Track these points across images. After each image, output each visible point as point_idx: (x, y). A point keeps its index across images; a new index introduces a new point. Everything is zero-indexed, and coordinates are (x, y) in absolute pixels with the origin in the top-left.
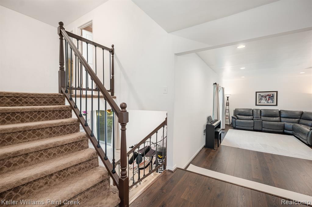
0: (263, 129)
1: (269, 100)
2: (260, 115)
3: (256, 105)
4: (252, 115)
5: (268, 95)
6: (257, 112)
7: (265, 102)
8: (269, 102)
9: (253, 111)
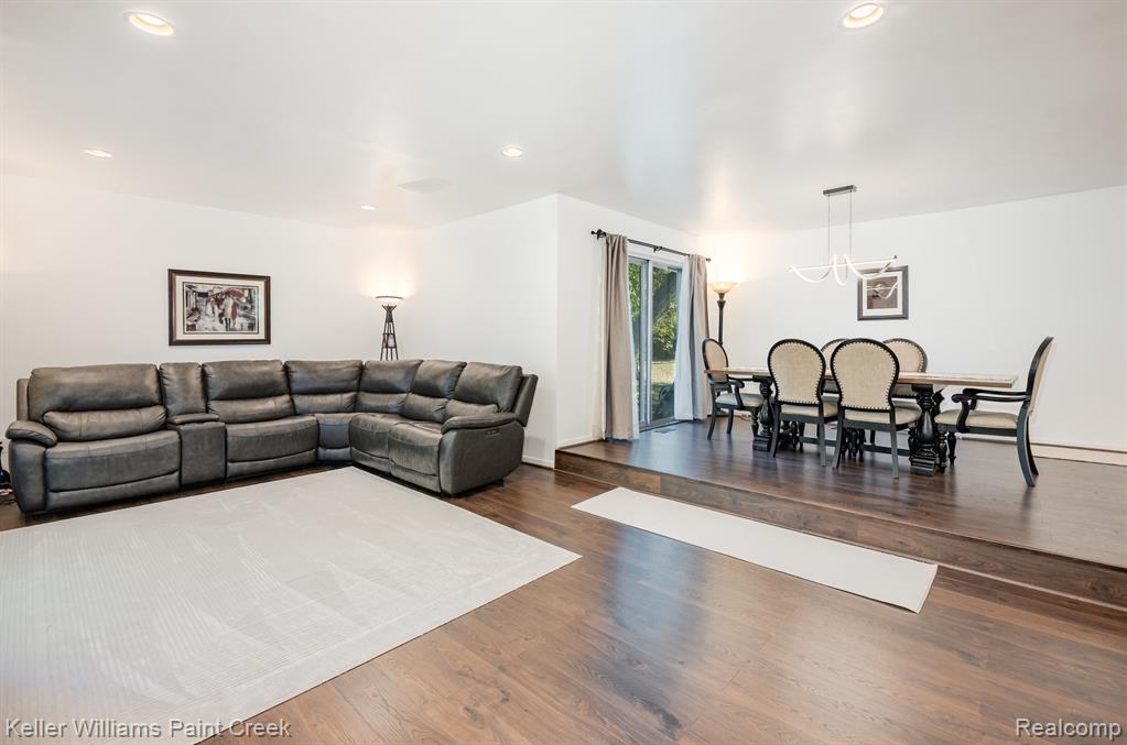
0: (233, 467)
1: (234, 315)
2: (200, 395)
3: (173, 342)
4: (156, 397)
5: (228, 293)
6: (184, 382)
7: (217, 324)
8: (238, 326)
9: (160, 375)
